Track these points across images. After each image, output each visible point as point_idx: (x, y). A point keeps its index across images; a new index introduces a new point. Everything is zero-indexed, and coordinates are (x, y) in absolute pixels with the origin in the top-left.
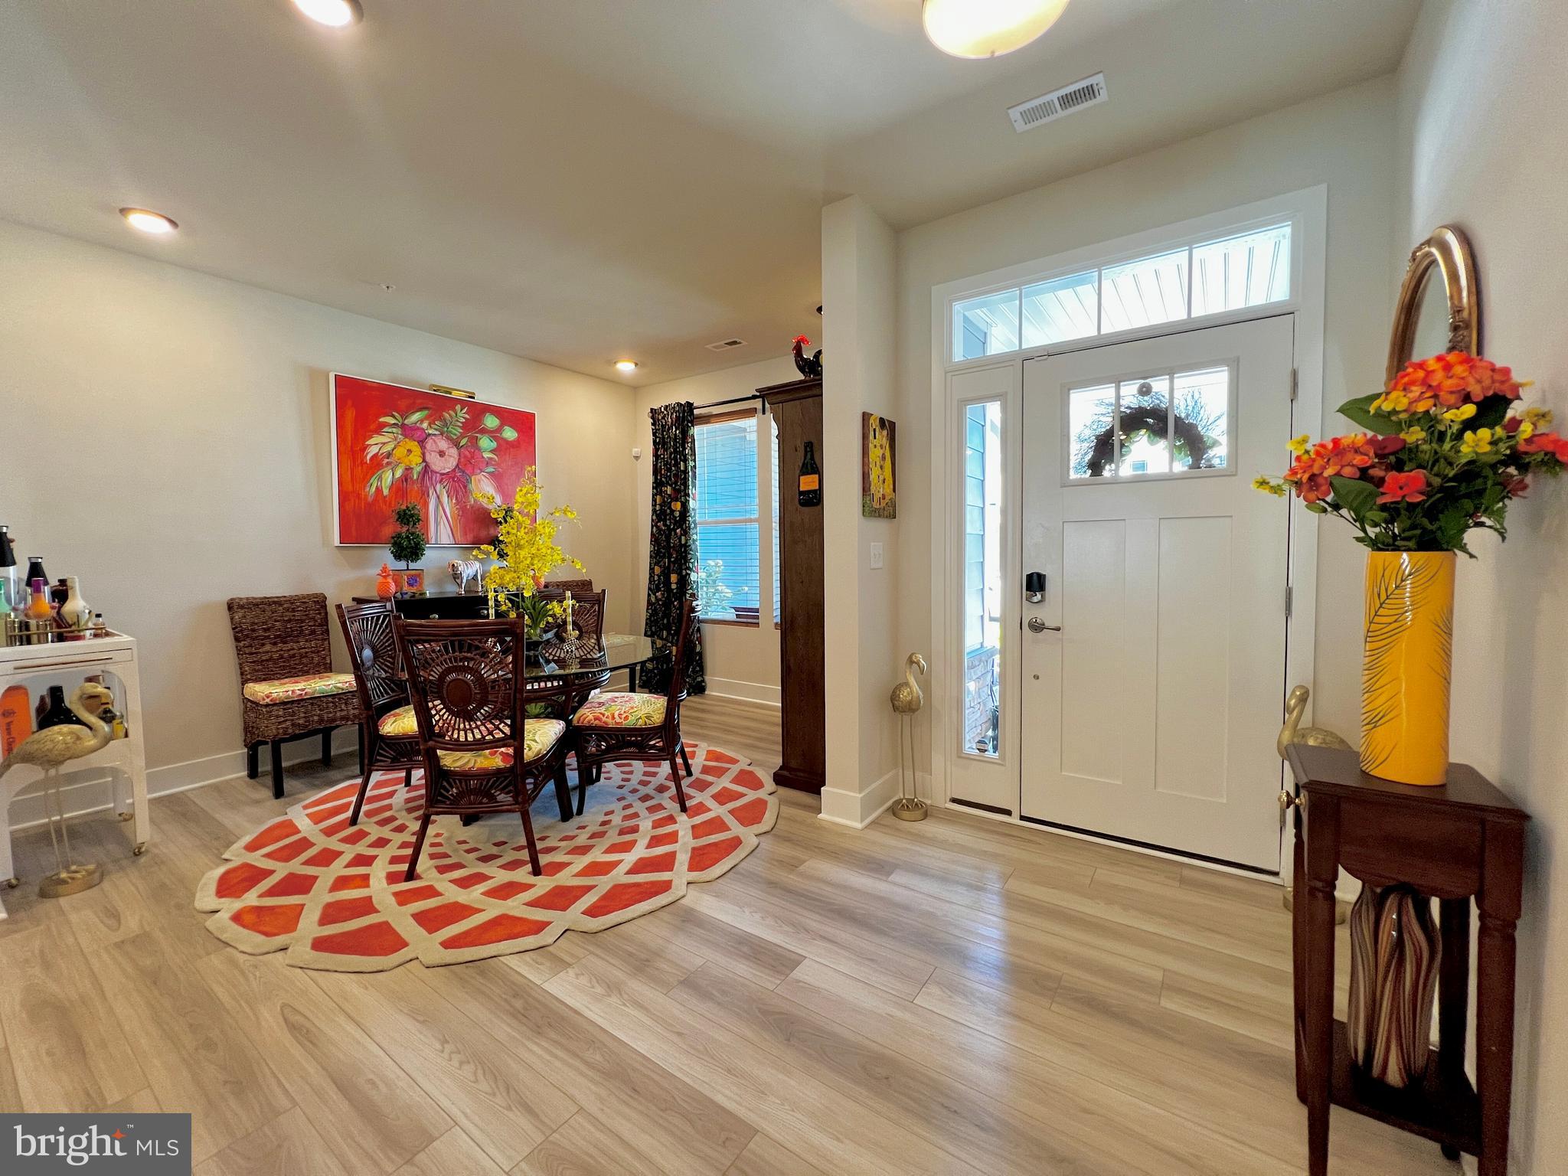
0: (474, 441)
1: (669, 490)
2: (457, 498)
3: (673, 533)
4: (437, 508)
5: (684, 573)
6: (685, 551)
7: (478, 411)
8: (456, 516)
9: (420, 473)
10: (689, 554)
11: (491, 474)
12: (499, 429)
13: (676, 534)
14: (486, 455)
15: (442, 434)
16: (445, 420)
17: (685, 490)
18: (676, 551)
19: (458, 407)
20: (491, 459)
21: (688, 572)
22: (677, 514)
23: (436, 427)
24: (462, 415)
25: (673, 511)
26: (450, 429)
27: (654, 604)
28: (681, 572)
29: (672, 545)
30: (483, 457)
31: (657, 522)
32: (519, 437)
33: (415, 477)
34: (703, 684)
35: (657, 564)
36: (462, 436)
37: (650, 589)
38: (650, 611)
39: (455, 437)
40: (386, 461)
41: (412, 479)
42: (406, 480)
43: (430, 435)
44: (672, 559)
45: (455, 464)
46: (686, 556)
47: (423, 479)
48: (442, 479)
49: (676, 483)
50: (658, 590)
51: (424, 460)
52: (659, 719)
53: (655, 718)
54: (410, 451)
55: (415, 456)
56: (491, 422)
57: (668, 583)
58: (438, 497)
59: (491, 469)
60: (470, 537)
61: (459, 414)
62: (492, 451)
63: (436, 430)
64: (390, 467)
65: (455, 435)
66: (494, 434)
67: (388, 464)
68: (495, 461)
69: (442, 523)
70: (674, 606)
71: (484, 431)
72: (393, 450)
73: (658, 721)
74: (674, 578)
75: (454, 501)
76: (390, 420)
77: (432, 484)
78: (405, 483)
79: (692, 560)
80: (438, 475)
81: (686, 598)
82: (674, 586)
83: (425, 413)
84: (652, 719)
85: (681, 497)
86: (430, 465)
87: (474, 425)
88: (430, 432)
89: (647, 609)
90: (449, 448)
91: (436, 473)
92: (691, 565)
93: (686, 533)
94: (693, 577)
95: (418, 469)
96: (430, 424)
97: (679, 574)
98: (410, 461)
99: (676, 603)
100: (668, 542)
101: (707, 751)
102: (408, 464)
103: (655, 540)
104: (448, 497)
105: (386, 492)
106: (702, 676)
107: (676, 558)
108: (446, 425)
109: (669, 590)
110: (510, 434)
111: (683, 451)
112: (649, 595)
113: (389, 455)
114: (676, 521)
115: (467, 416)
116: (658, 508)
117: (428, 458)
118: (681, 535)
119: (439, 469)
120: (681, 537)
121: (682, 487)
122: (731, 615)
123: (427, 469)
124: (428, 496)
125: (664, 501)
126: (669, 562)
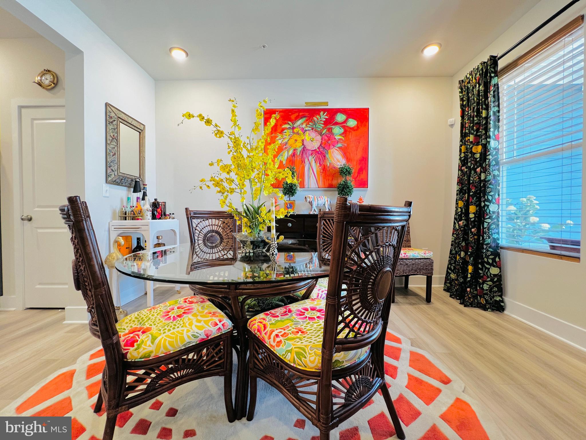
0: (330, 130)
1: (471, 138)
2: (320, 163)
3: (473, 172)
4: (309, 169)
5: (483, 204)
6: (485, 186)
7: (332, 113)
8: (319, 172)
9: (301, 151)
10: (488, 187)
11: (339, 148)
12: (345, 122)
13: (476, 172)
14: (337, 137)
15: (312, 129)
16: (314, 121)
17: (486, 133)
18: (475, 186)
19: (322, 113)
20: (341, 139)
21: (487, 203)
22: (478, 156)
23: (310, 126)
24: (323, 117)
25: (474, 154)
26: (317, 126)
27: (458, 230)
28: (480, 204)
29: (471, 182)
30: (335, 139)
31: (461, 167)
32: (358, 124)
33: (298, 154)
34: (502, 304)
35: (461, 199)
36: (324, 128)
37: (455, 218)
38: (455, 235)
39: (319, 130)
40: (285, 146)
41: (296, 154)
42: (294, 156)
43: (306, 130)
44: (471, 194)
45: (319, 144)
46: (485, 190)
47: (302, 154)
48: (312, 153)
49: (478, 130)
50: (461, 220)
51: (303, 144)
52: (312, 362)
53: (308, 359)
54: (296, 140)
55: (299, 142)
56: (340, 118)
57: (467, 213)
58: (310, 163)
59: (340, 145)
60: (327, 184)
61: (322, 116)
62: (340, 135)
63: (309, 127)
64: (286, 150)
65: (319, 128)
66: (343, 124)
67: (286, 148)
68: (343, 140)
69: (311, 176)
70: (471, 232)
71: (337, 124)
72: (288, 141)
73: (312, 365)
74: (472, 209)
75: (318, 165)
76: (287, 126)
77: (307, 156)
78: (293, 157)
79: (492, 193)
80: (310, 151)
81: (483, 226)
82: (472, 216)
83: (304, 119)
84: (303, 359)
85: (482, 140)
86: (306, 147)
87: (330, 121)
88: (307, 129)
89: (453, 234)
90: (316, 136)
91: (309, 150)
92: (490, 198)
93: (485, 170)
94: (492, 208)
95: (299, 150)
96: (306, 125)
97: (479, 206)
98: (296, 146)
99: (473, 230)
100: (469, 180)
101: (458, 400)
102: (295, 147)
103: (460, 182)
104: (315, 163)
105: (284, 162)
106: (501, 296)
107: (475, 193)
108: (315, 124)
109: (468, 219)
110: (352, 123)
111: (485, 101)
112: (455, 223)
113: (286, 143)
114: (476, 162)
115: (327, 117)
116: (463, 155)
117: (305, 144)
118: (481, 172)
119: (311, 148)
120: (480, 174)
121: (484, 132)
122: (546, 247)
123: (304, 149)
124: (305, 163)
125: (467, 149)
126: (469, 196)
